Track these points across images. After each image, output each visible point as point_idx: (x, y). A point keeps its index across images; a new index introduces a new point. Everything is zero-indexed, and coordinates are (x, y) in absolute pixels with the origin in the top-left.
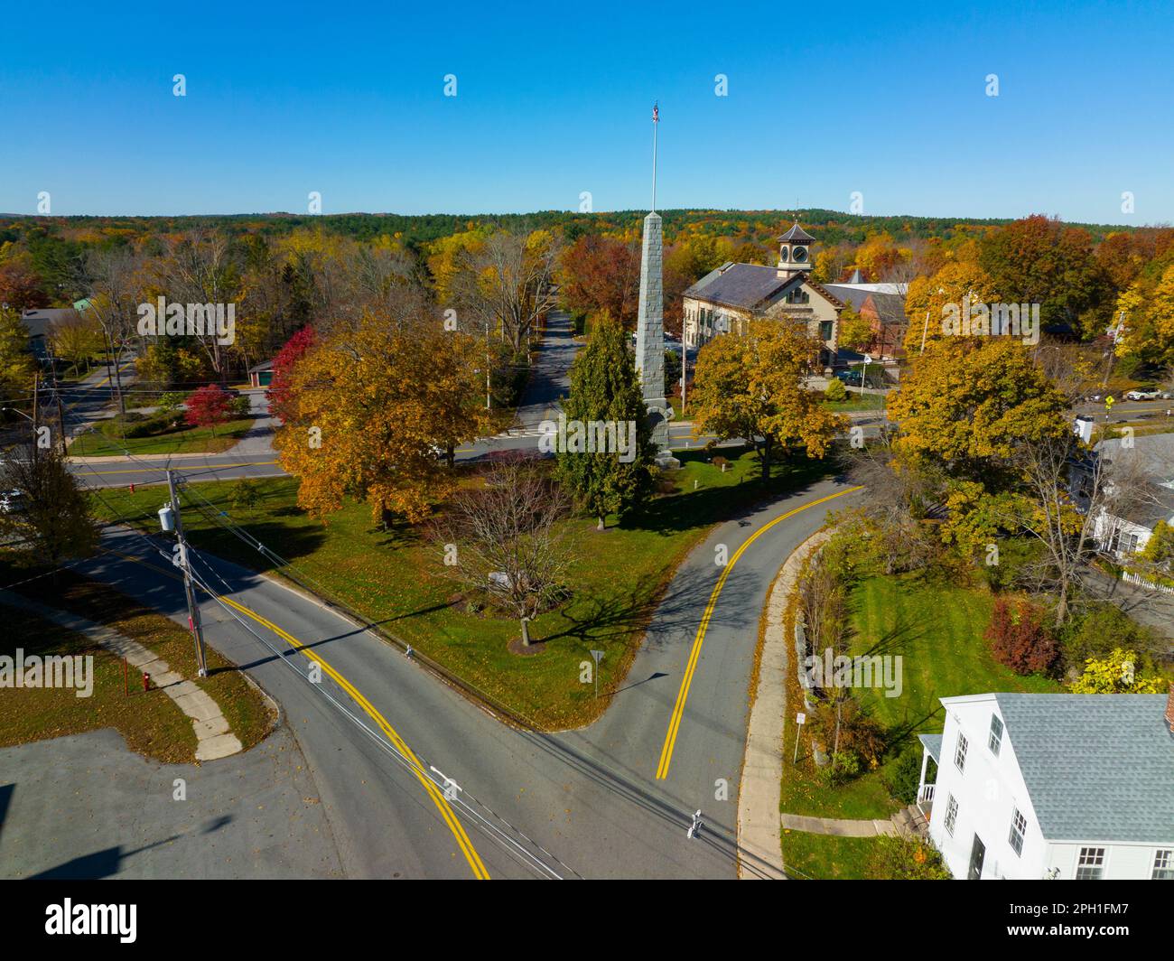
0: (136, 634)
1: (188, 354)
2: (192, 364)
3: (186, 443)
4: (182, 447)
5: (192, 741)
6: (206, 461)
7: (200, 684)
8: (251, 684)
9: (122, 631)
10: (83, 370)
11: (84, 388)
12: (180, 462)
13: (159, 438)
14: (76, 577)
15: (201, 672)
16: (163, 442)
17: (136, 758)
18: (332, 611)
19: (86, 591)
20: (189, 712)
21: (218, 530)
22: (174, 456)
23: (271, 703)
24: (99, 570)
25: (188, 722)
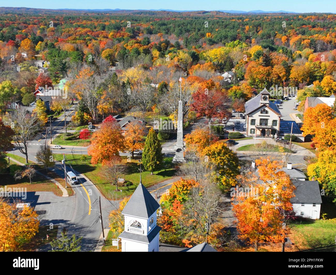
0: (58, 181)
1: (87, 114)
2: (87, 118)
3: (79, 143)
4: (78, 144)
5: (62, 194)
6: (81, 149)
7: (66, 188)
8: (73, 190)
9: (56, 180)
10: (59, 113)
11: (59, 120)
12: (76, 149)
13: (73, 141)
14: (49, 171)
15: (66, 187)
16: (74, 142)
17: (55, 195)
18: (90, 181)
19: (51, 173)
20: (63, 191)
21: (77, 165)
22: (75, 147)
23: (75, 192)
24: (53, 170)
25: (62, 192)
